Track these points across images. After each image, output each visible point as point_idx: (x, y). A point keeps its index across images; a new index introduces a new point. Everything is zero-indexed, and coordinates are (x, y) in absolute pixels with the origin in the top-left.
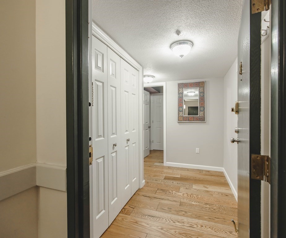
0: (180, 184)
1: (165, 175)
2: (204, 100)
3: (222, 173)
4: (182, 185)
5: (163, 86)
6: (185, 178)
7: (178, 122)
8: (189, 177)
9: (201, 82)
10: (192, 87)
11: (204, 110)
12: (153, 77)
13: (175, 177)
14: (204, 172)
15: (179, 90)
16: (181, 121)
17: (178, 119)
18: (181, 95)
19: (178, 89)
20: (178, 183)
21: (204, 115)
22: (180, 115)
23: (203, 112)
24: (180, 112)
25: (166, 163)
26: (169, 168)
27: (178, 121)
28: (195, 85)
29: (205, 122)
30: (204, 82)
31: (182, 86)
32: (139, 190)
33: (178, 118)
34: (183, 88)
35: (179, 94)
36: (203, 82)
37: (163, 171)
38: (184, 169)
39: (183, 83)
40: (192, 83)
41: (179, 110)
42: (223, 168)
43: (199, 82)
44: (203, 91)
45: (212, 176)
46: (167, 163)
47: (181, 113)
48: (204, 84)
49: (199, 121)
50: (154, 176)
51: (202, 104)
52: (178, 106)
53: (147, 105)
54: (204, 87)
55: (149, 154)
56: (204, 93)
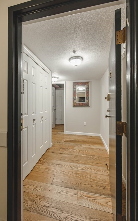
1: (65, 139)
2: (89, 93)
3: (100, 137)
4: (76, 145)
5: (63, 84)
6: (77, 141)
7: (73, 107)
8: (80, 140)
9: (87, 82)
11: (89, 99)
12: (58, 78)
14: (89, 137)
16: (75, 106)
18: (75, 90)
19: (73, 86)
20: (73, 144)
21: (89, 102)
22: (74, 102)
25: (66, 132)
26: (67, 135)
27: (73, 105)
28: (83, 83)
29: (89, 106)
30: (89, 82)
31: (76, 84)
32: (49, 149)
35: (74, 89)
37: (63, 137)
41: (73, 99)
42: (100, 134)
44: (88, 87)
45: (94, 139)
49: (86, 106)
50: (58, 140)
51: (87, 95)
52: (73, 96)
54: (89, 85)
55: (54, 127)
56: (89, 89)
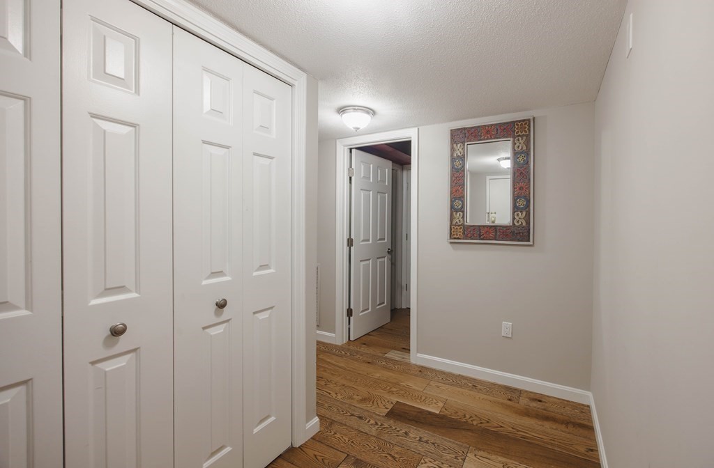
0: (427, 442)
1: (395, 399)
2: (529, 175)
4: (432, 448)
5: (410, 141)
6: (452, 420)
7: (451, 243)
8: (468, 417)
9: (519, 121)
10: (491, 138)
11: (528, 206)
13: (422, 411)
14: (524, 401)
15: (453, 150)
16: (458, 239)
17: (451, 234)
18: (458, 164)
19: (452, 144)
20: (420, 440)
21: (528, 223)
22: (454, 223)
23: (524, 213)
24: (454, 213)
25: (417, 357)
26: (423, 371)
27: (451, 238)
28: (499, 131)
29: (531, 243)
30: (529, 120)
31: (462, 137)
33: (451, 229)
34: (463, 143)
35: (453, 159)
36: (524, 121)
37: (397, 384)
38: (464, 381)
39: (465, 129)
40: (492, 125)
41: (452, 207)
42: (590, 394)
43: (514, 122)
44: (525, 148)
46: (419, 355)
47: (458, 215)
48: (530, 127)
49: (511, 240)
50: (363, 400)
51: (521, 188)
52: (451, 194)
53: (370, 191)
54: (528, 136)
55: (389, 320)
56: (528, 155)
